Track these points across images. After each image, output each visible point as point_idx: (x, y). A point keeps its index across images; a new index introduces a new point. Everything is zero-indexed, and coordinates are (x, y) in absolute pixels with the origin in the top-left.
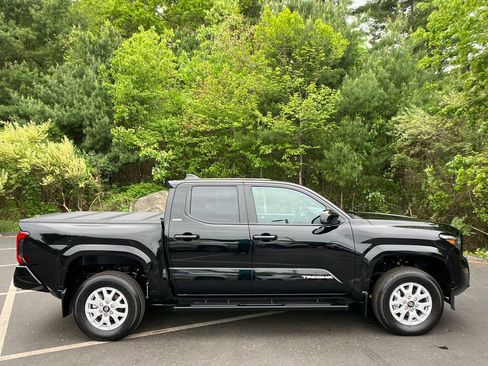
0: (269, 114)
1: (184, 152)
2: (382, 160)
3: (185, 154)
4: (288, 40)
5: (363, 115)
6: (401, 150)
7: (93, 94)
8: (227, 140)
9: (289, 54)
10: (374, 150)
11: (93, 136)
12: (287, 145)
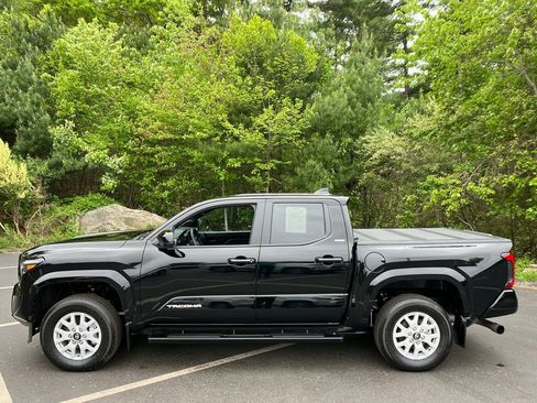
0: (241, 126)
1: (138, 162)
2: (349, 178)
3: (140, 164)
4: (259, 50)
5: (332, 133)
6: (369, 169)
7: (30, 88)
8: (189, 151)
9: (260, 64)
10: (341, 168)
11: (28, 137)
12: (257, 159)
